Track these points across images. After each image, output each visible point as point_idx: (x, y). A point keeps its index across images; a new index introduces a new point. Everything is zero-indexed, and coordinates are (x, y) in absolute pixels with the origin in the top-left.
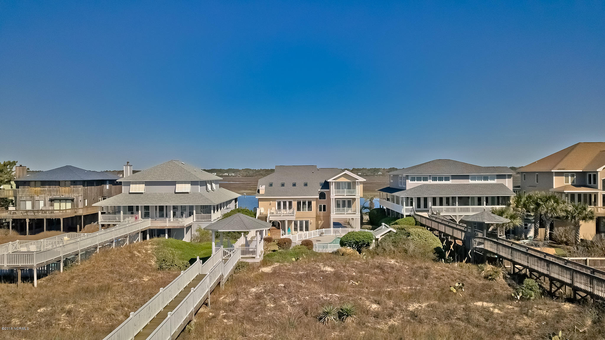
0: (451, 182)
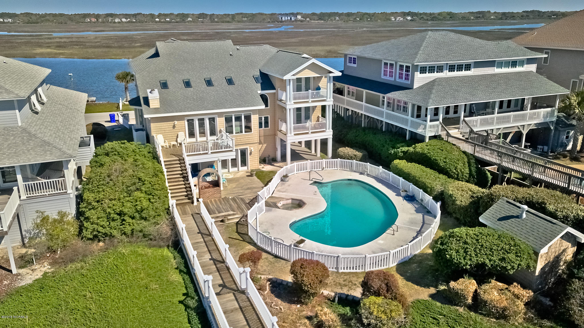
0: (473, 72)
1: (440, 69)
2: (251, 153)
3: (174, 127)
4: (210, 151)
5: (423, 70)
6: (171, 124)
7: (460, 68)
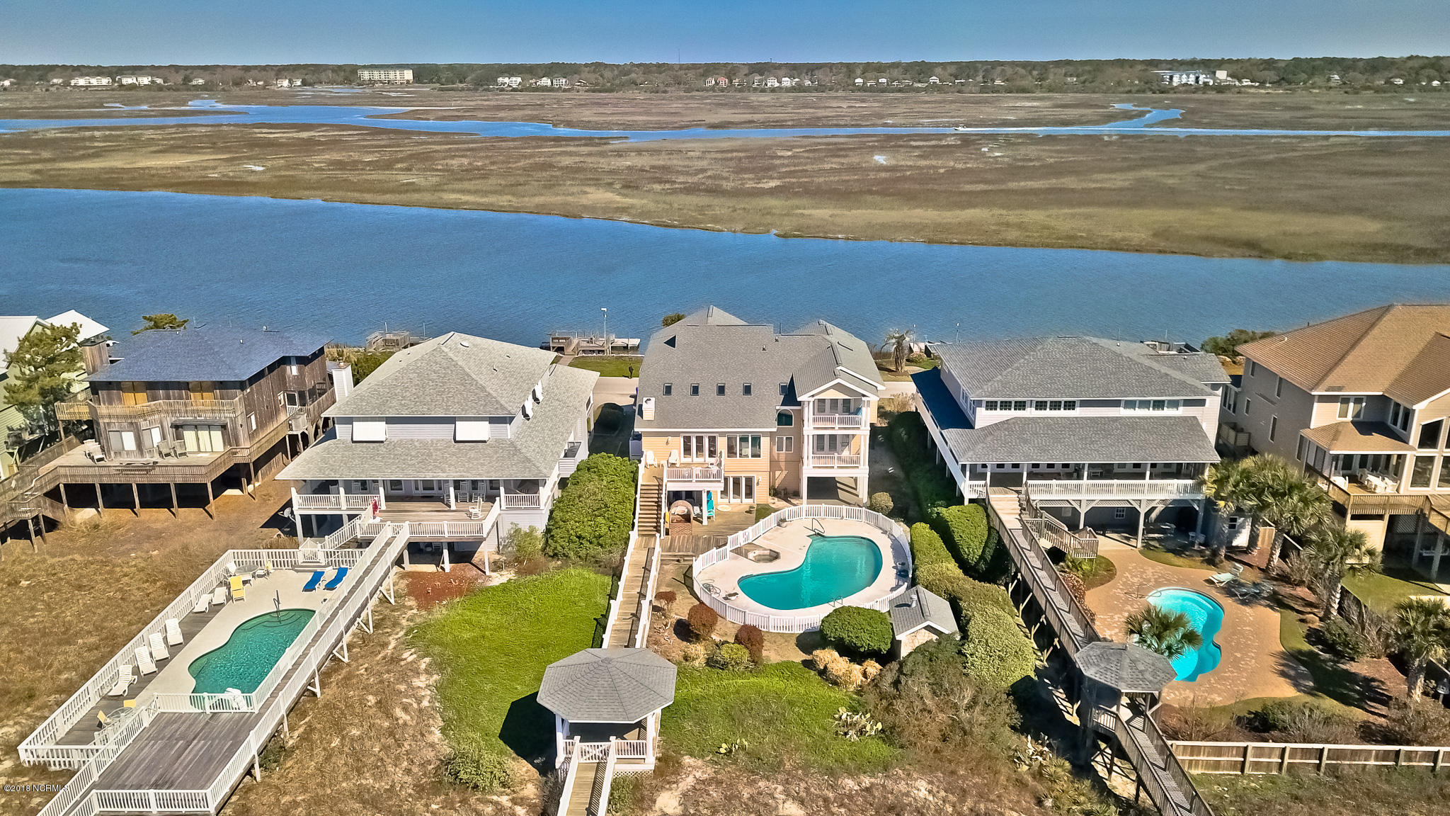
0: (1079, 412)
1: (1021, 405)
2: (758, 484)
3: (667, 443)
4: (694, 479)
5: (991, 406)
6: (665, 439)
7: (1056, 406)
